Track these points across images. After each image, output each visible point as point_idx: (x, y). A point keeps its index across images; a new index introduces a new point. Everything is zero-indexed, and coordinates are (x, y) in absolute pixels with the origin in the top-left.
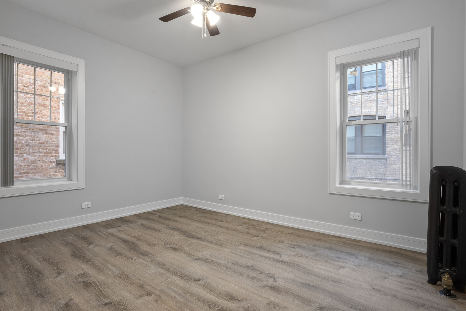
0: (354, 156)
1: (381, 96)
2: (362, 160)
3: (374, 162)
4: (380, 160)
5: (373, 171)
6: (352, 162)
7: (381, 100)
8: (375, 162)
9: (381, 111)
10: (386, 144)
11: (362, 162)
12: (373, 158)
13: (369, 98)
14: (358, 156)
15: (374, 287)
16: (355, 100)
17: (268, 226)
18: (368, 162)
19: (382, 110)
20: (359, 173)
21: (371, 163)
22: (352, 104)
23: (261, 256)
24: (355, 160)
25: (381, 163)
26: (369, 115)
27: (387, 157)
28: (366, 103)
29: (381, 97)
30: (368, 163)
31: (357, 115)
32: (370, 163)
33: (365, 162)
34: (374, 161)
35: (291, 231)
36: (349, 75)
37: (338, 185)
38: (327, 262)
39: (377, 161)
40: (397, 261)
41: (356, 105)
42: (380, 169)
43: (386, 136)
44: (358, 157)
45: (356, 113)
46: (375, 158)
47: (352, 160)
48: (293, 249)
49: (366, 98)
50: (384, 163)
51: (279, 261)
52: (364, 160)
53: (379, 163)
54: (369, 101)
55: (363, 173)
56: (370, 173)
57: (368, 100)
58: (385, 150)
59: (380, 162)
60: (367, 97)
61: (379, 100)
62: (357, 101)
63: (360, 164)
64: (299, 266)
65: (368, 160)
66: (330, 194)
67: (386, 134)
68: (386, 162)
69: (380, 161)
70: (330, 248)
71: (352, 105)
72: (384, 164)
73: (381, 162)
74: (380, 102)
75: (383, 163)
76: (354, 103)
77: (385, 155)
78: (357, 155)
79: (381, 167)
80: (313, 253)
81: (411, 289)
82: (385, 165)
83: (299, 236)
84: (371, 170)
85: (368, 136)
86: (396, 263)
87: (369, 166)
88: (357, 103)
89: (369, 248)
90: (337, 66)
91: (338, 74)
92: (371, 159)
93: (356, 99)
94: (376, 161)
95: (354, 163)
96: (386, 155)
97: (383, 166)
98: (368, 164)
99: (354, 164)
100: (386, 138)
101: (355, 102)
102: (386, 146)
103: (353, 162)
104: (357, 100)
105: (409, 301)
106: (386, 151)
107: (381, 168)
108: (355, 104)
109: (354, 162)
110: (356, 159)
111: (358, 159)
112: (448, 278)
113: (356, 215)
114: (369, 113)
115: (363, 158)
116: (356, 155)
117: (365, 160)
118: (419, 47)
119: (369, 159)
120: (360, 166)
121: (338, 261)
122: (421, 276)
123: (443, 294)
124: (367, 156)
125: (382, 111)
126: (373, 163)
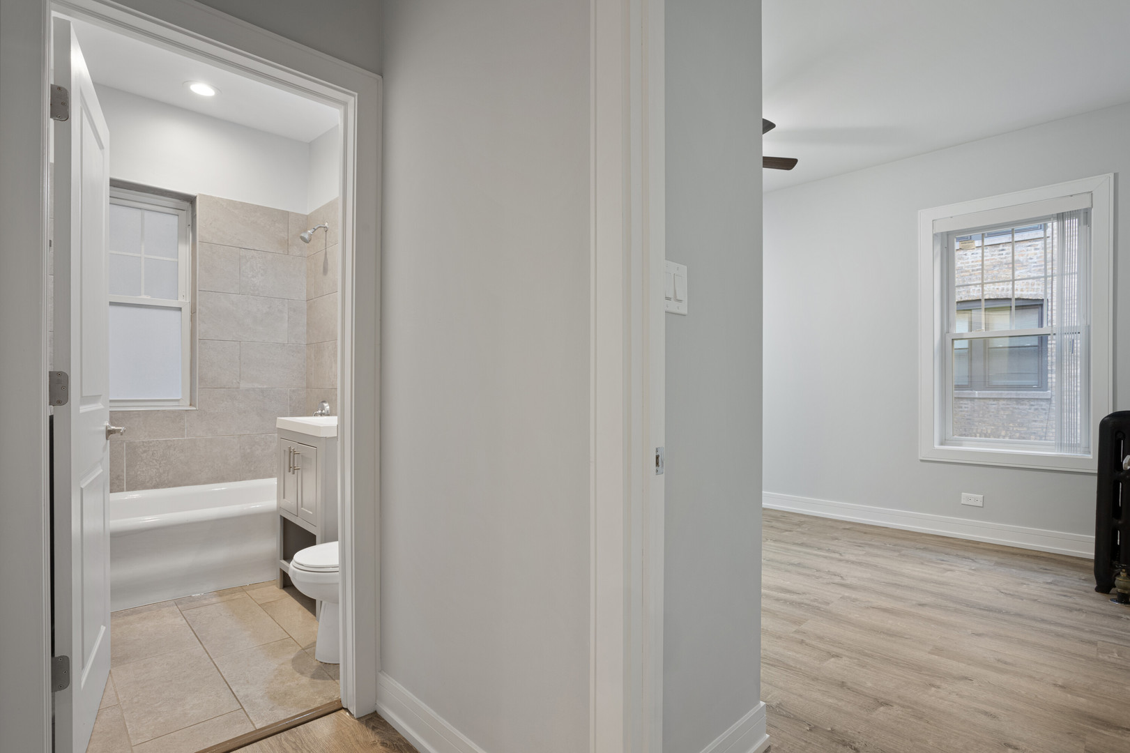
0: (966, 393)
1: (1037, 251)
2: (987, 401)
3: (1017, 406)
4: (1032, 403)
5: (1015, 429)
6: (961, 407)
7: (1036, 263)
8: (1021, 407)
9: (1035, 287)
10: (1049, 364)
11: (987, 408)
12: (1015, 397)
13: (1005, 258)
14: (977, 394)
15: (1003, 591)
16: (968, 263)
17: (803, 519)
18: (1002, 406)
19: (1039, 285)
20: (979, 431)
21: (1011, 409)
22: (962, 272)
23: (808, 554)
24: (969, 402)
25: (1036, 409)
26: (1005, 297)
27: (1052, 396)
28: (997, 268)
29: (1036, 254)
30: (1002, 409)
31: (974, 299)
32: (1008, 408)
33: (994, 406)
34: (1017, 404)
35: (848, 527)
36: (957, 250)
37: (937, 446)
38: (922, 564)
39: (1026, 404)
40: (1048, 568)
41: (971, 275)
42: (1034, 423)
43: (1049, 346)
44: (977, 396)
45: (972, 294)
46: (1021, 397)
47: (961, 402)
48: (860, 548)
49: (997, 257)
50: (1044, 409)
51: (840, 560)
52: (992, 402)
53: (1030, 409)
54: (1006, 264)
55: (989, 432)
56: (1008, 432)
57: (1001, 262)
58: (1047, 378)
59: (1033, 407)
60: (999, 255)
61: (1032, 263)
62: (973, 266)
63: (981, 412)
64: (876, 566)
65: (1001, 402)
66: (922, 461)
67: (1049, 342)
68: (1048, 406)
69: (1032, 405)
70: (925, 549)
71: (962, 274)
72: (1044, 411)
73: (1036, 407)
74: (1034, 266)
75: (1042, 409)
76: (966, 271)
77: (1047, 390)
78: (974, 391)
79: (1036, 419)
80: (896, 554)
81: (1065, 596)
82: (1045, 413)
83: (865, 533)
84: (1011, 425)
85: (1001, 346)
86: (1046, 569)
87: (1005, 417)
88: (973, 270)
89: (997, 551)
90: (935, 235)
91: (938, 248)
92: (1011, 399)
93: (973, 262)
94: (1022, 404)
95: (966, 409)
96: (1049, 391)
97: (1042, 417)
98: (1002, 412)
99: (967, 411)
100: (1049, 350)
101: (968, 267)
102: (1049, 368)
103: (963, 406)
104: (973, 264)
105: (1058, 606)
106: (1049, 380)
107: (1035, 421)
108: (968, 274)
109: (966, 406)
110: (972, 399)
111: (976, 400)
112: (1124, 578)
113: (971, 498)
114: (1004, 292)
115: (990, 398)
116: (971, 390)
117: (995, 402)
118: (1090, 206)
119: (1004, 399)
120: (981, 415)
121: (942, 564)
122: (1085, 585)
123: (1117, 601)
124: (1000, 392)
125: (1037, 289)
126: (1015, 408)
